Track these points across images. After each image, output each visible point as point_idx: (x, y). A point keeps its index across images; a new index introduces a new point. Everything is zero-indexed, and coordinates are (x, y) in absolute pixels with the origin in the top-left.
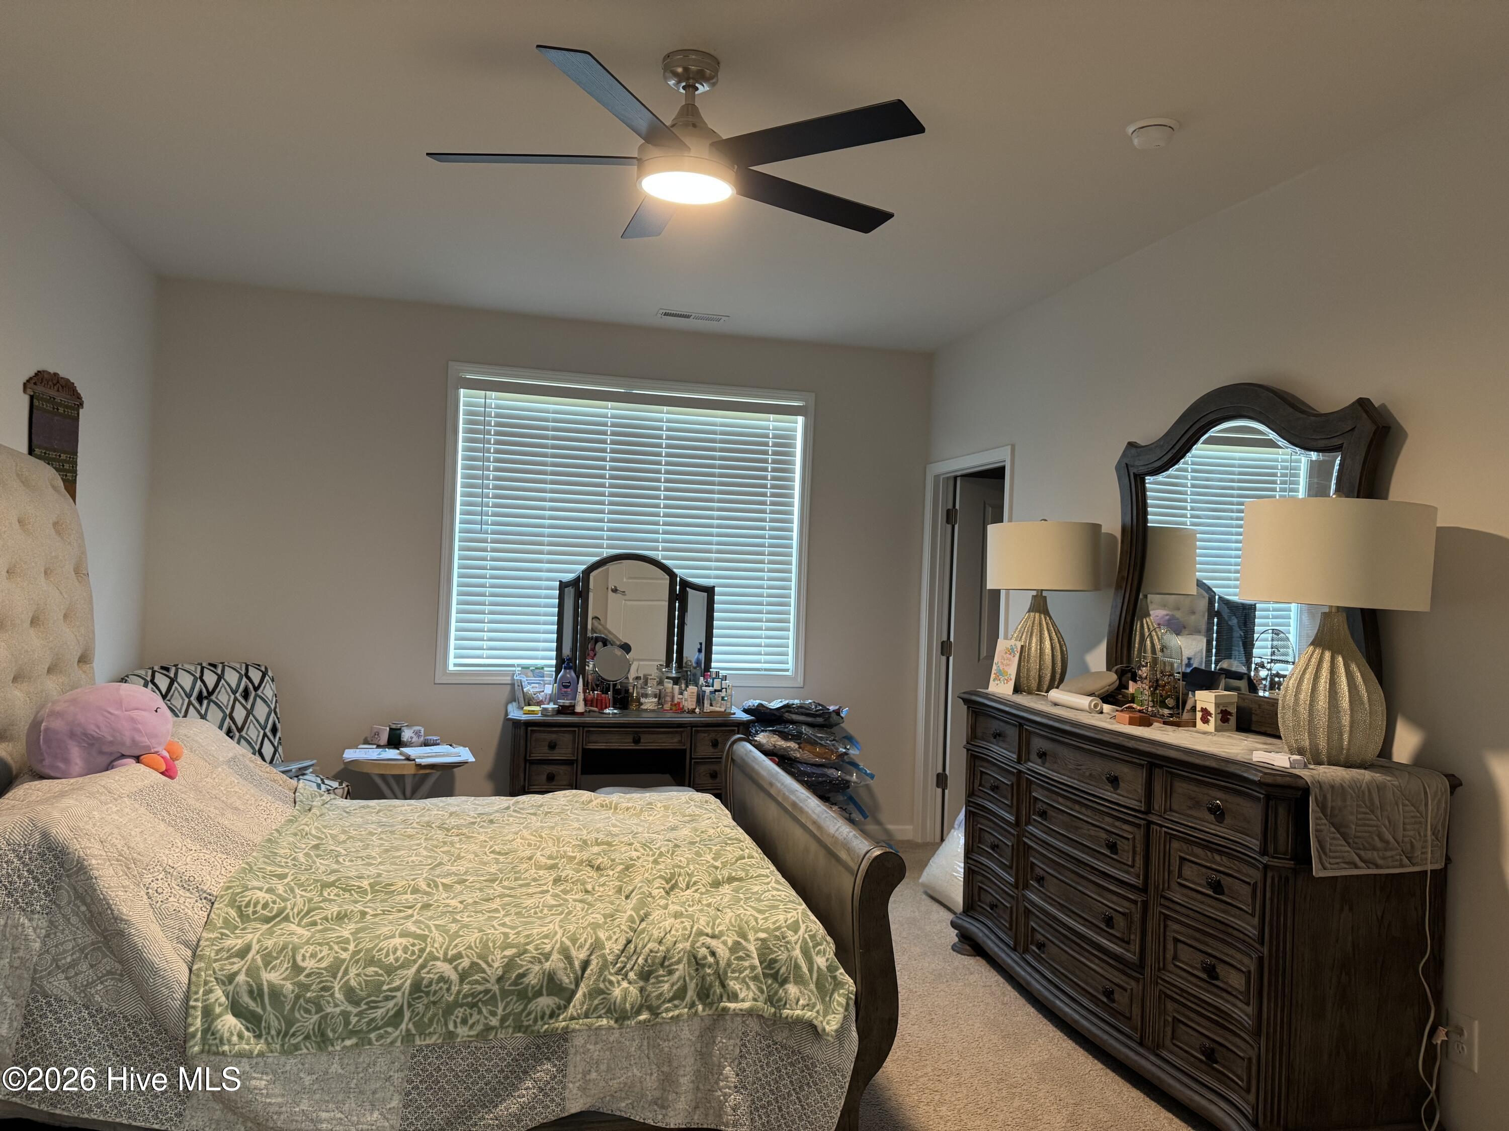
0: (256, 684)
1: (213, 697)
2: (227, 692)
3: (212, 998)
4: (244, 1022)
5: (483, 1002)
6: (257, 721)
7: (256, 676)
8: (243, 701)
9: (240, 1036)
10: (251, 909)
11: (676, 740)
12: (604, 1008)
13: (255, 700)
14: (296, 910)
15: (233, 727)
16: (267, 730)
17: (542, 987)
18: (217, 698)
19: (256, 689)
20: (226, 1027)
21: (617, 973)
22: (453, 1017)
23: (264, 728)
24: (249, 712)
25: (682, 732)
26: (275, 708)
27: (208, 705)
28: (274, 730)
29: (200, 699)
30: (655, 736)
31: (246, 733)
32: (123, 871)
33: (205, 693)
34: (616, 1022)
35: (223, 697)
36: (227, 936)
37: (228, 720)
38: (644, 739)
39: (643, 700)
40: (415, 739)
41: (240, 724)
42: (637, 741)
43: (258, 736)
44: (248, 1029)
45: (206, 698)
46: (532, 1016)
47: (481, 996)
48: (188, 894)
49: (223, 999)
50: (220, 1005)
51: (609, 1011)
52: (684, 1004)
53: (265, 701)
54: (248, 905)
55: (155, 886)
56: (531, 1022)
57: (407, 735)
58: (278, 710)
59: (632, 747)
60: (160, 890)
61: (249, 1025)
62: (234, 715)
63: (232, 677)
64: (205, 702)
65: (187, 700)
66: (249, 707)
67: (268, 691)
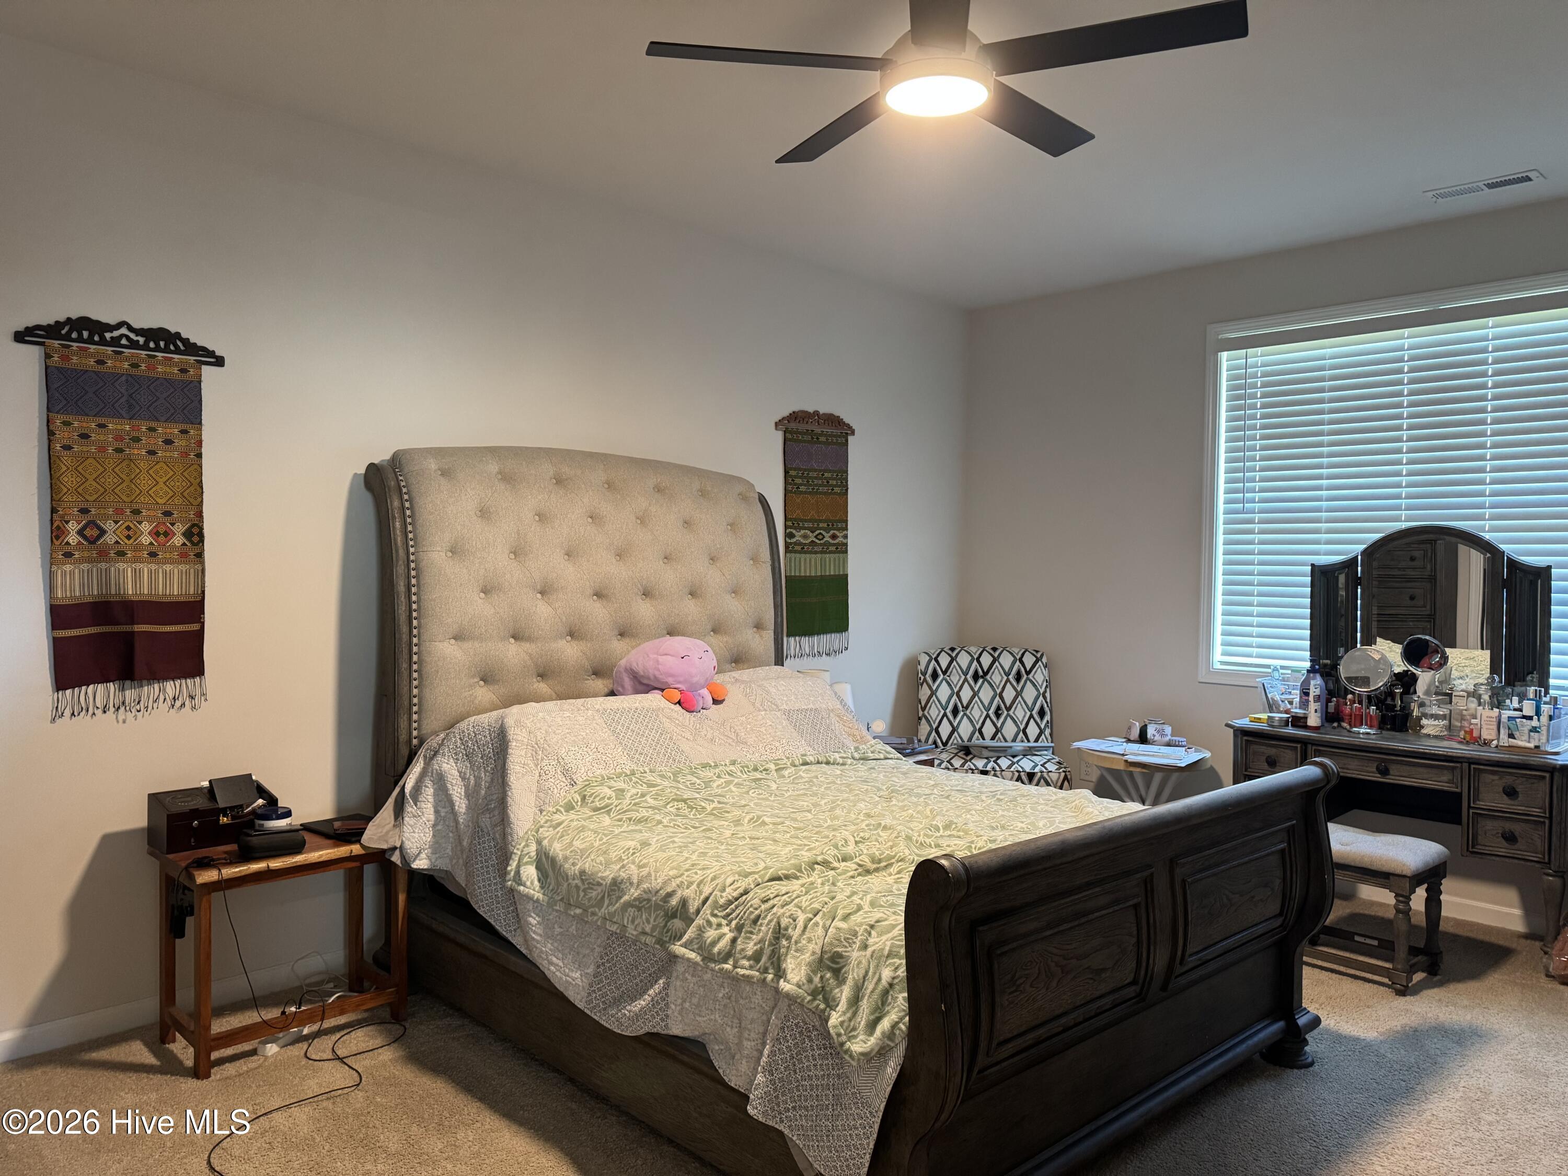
0: (1028, 668)
1: (988, 677)
2: (1000, 673)
3: (526, 850)
4: (540, 875)
5: (645, 909)
6: (1025, 702)
7: (1029, 660)
8: (1015, 684)
9: (532, 883)
10: (591, 799)
11: (1445, 778)
12: (698, 943)
13: (1025, 682)
14: (618, 808)
15: (1002, 706)
16: (1034, 712)
17: (677, 910)
18: (991, 678)
19: (1028, 673)
20: (526, 874)
21: (724, 917)
22: (627, 914)
23: (1031, 710)
24: (1019, 694)
25: (1453, 768)
26: (1045, 692)
27: (983, 683)
28: (1042, 713)
29: (976, 677)
30: (1413, 769)
31: (1014, 713)
32: (532, 755)
33: (981, 673)
34: (703, 960)
35: (996, 677)
36: (561, 813)
37: (998, 698)
38: (1394, 769)
39: (1424, 722)
40: (1157, 738)
41: (1008, 704)
42: (1384, 772)
43: (1024, 716)
44: (539, 880)
45: (982, 677)
46: (669, 934)
47: (645, 903)
48: (564, 779)
49: (533, 854)
50: (530, 857)
51: (700, 948)
52: (758, 967)
53: (1034, 685)
54: (590, 796)
55: (546, 768)
56: (668, 938)
57: (1151, 731)
58: (1048, 695)
59: (1378, 778)
60: (547, 772)
61: (542, 878)
62: (1004, 694)
63: (1006, 660)
64: (981, 681)
65: (963, 677)
66: (1019, 689)
67: (1040, 676)
